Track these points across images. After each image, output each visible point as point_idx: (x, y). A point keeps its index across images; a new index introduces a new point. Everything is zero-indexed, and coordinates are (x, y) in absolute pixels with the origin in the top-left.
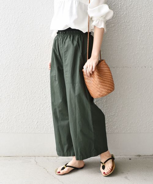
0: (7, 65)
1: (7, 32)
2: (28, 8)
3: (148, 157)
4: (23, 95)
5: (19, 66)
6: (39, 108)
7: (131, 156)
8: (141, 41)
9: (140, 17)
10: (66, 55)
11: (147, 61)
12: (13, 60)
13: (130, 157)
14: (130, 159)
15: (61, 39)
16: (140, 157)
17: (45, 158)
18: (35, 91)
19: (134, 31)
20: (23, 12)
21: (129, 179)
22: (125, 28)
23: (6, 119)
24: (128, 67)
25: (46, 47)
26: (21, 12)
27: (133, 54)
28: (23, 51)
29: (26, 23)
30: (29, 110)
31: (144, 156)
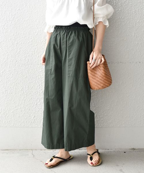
0: (4, 61)
1: (5, 29)
2: (25, 5)
3: (142, 150)
4: (20, 90)
5: (17, 61)
6: (36, 103)
7: (125, 149)
8: (135, 37)
9: (134, 13)
10: (71, 50)
11: (141, 56)
12: (10, 56)
13: (125, 151)
14: (125, 152)
15: (65, 33)
16: (135, 150)
17: (42, 151)
18: (32, 87)
19: (129, 28)
20: (20, 9)
21: (124, 172)
22: (120, 24)
23: (4, 113)
24: (123, 63)
25: (43, 43)
26: (18, 9)
27: (128, 50)
28: (20, 47)
29: (22, 20)
30: (26, 104)
31: (139, 149)
